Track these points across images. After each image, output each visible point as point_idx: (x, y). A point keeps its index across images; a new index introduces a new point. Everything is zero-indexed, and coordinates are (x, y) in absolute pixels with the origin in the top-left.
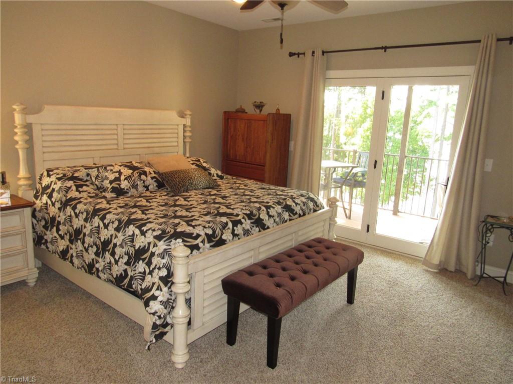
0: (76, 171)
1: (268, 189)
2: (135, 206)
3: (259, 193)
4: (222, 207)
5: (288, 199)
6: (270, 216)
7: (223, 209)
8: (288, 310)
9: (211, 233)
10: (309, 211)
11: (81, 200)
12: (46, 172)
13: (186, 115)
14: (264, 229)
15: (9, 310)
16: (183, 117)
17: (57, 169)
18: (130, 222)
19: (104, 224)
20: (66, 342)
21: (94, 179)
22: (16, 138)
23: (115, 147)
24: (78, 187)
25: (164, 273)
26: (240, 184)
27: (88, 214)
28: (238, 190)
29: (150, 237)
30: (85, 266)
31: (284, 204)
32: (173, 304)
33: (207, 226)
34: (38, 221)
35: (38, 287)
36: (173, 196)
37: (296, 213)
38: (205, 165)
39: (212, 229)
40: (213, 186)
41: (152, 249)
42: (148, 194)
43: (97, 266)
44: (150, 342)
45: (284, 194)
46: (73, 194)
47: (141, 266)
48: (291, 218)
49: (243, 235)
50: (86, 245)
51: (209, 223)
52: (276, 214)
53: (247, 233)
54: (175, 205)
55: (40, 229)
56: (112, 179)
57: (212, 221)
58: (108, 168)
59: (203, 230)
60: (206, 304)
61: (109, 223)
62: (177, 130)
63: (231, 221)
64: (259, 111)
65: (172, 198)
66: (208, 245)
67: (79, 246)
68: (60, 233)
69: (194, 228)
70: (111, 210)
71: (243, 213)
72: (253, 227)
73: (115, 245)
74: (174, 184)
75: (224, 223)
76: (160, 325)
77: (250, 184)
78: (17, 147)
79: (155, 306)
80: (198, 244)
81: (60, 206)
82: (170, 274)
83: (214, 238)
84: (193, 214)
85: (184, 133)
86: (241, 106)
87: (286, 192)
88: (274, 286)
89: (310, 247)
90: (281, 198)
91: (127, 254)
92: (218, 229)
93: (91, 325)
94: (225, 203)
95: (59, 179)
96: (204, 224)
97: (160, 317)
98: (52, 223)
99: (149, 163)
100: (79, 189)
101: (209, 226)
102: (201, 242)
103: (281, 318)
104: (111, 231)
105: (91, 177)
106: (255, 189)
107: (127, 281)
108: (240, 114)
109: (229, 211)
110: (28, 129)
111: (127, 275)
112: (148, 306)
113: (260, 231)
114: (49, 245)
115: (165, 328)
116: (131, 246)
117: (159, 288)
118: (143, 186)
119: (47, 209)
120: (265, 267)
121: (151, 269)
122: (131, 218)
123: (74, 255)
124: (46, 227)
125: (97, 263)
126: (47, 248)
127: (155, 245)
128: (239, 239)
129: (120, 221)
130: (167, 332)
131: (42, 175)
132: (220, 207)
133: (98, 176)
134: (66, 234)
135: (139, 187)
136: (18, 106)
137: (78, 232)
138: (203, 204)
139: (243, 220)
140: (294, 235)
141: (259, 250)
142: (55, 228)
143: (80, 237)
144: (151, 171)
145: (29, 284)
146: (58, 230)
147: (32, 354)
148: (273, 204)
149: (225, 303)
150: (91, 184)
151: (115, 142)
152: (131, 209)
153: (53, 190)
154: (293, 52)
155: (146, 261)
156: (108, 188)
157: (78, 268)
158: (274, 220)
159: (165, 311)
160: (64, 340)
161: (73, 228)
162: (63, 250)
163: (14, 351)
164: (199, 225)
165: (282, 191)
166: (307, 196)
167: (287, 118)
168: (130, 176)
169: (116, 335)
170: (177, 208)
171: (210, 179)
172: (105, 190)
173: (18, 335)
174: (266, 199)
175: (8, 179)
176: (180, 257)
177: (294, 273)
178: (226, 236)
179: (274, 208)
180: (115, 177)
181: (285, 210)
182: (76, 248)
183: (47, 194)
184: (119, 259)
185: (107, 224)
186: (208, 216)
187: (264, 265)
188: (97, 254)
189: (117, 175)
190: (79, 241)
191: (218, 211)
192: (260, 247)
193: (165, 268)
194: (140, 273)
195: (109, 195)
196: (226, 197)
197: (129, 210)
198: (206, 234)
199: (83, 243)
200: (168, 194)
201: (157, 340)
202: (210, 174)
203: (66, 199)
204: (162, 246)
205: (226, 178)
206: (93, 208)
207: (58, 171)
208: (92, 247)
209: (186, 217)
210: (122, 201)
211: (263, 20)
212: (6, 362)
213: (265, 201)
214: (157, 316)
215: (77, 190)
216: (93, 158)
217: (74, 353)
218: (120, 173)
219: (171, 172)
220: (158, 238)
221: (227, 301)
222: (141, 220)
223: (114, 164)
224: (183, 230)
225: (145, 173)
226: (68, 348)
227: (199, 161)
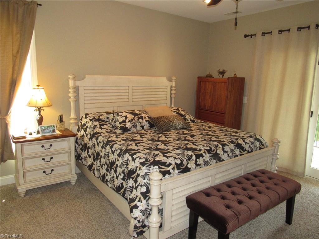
0: (101, 115)
1: (225, 131)
2: (132, 140)
3: (218, 133)
4: (190, 143)
5: (239, 139)
6: (225, 152)
7: (190, 145)
8: (235, 228)
9: (180, 163)
10: (256, 149)
11: (102, 134)
12: (85, 115)
13: (172, 79)
14: (220, 161)
15: (58, 199)
16: (171, 81)
17: (91, 113)
18: (127, 151)
19: (112, 151)
20: (84, 226)
21: (110, 121)
22: (70, 95)
23: (127, 100)
24: (101, 125)
25: (144, 189)
26: (206, 126)
27: (104, 144)
28: (203, 131)
29: (137, 163)
30: (101, 176)
31: (237, 142)
32: (149, 212)
33: (177, 158)
34: (78, 145)
35: (76, 186)
36: (158, 134)
37: (246, 150)
38: (182, 113)
39: (180, 160)
40: (187, 127)
41: (138, 172)
42: (143, 131)
43: (107, 178)
44: (133, 237)
45: (237, 135)
46: (98, 130)
47: (131, 183)
48: (241, 153)
49: (203, 165)
50: (102, 164)
51: (179, 155)
52: (230, 150)
53: (206, 163)
54: (158, 141)
55: (79, 150)
56: (121, 121)
57: (181, 154)
58: (120, 114)
59: (174, 160)
60: (174, 214)
61: (115, 151)
62: (166, 90)
63: (195, 154)
64: (222, 76)
65: (158, 135)
66: (176, 171)
67: (98, 164)
68: (89, 154)
69: (167, 158)
70: (117, 142)
71: (205, 149)
72: (212, 159)
73: (117, 166)
74: (160, 126)
75: (190, 156)
76: (139, 227)
77: (213, 126)
78: (70, 100)
79: (137, 213)
80: (169, 170)
81: (90, 137)
82: (148, 191)
83: (182, 167)
84: (169, 148)
85: (171, 91)
86: (210, 73)
87: (238, 133)
88: (224, 207)
89: (255, 176)
90: (234, 139)
91: (123, 172)
92: (185, 160)
93: (102, 216)
94: (193, 141)
95: (91, 120)
96: (175, 156)
97: (139, 221)
98: (85, 147)
99: (145, 111)
100: (101, 127)
101: (178, 158)
102: (172, 169)
103: (229, 234)
104: (115, 156)
105: (109, 120)
106: (216, 131)
107: (122, 190)
108: (208, 78)
109: (194, 147)
110: (76, 89)
111: (123, 186)
112: (132, 212)
113: (216, 162)
114: (83, 160)
115: (144, 228)
116: (126, 168)
117: (140, 201)
118: (140, 126)
119: (83, 138)
120: (219, 190)
121: (136, 186)
122: (128, 148)
123: (95, 168)
124: (82, 149)
125: (107, 176)
126: (82, 162)
127: (140, 169)
128: (200, 168)
129: (121, 150)
130: (145, 231)
131: (82, 117)
132: (188, 144)
133: (113, 119)
134: (92, 155)
135: (137, 127)
136: (71, 75)
137: (98, 154)
138: (177, 140)
139: (204, 154)
140: (243, 166)
141: (215, 176)
142: (86, 150)
143: (99, 158)
144: (146, 116)
145: (72, 184)
146: (88, 152)
147: (63, 231)
148: (228, 143)
149: (188, 214)
150: (109, 124)
151: (127, 97)
152: (129, 142)
153: (87, 127)
154: (248, 34)
155: (134, 179)
156: (118, 127)
157: (97, 177)
158: (228, 155)
159: (143, 217)
160: (84, 224)
161: (95, 151)
162: (90, 165)
163: (54, 228)
164: (172, 156)
165: (235, 133)
166: (255, 137)
167: (242, 80)
168: (132, 120)
169: (115, 225)
170: (159, 143)
171: (184, 123)
172: (116, 128)
173: (59, 217)
174: (223, 138)
175: (64, 119)
176: (154, 180)
177: (241, 198)
178: (191, 165)
179: (228, 146)
180: (123, 120)
181: (236, 147)
182: (97, 165)
183: (84, 129)
184: (119, 175)
185: (113, 151)
186: (179, 150)
187: (218, 189)
188: (107, 170)
189: (124, 118)
190: (98, 160)
191: (186, 147)
192: (216, 174)
193: (145, 186)
194: (130, 187)
195: (118, 131)
196: (194, 136)
197: (128, 143)
198: (176, 164)
199: (100, 162)
200: (155, 132)
201: (138, 236)
202: (185, 119)
203: (93, 133)
204: (144, 170)
205: (197, 122)
206: (107, 140)
207: (91, 115)
208: (104, 165)
209: (164, 149)
210: (125, 136)
211: (226, 14)
212: (48, 235)
213: (222, 140)
214: (137, 220)
215: (100, 128)
216: (114, 107)
217: (88, 235)
218: (126, 117)
219: (158, 117)
220: (143, 164)
221: (189, 212)
222: (134, 150)
223: (123, 112)
224: (159, 160)
225: (142, 118)
226: (85, 231)
227: (179, 110)
